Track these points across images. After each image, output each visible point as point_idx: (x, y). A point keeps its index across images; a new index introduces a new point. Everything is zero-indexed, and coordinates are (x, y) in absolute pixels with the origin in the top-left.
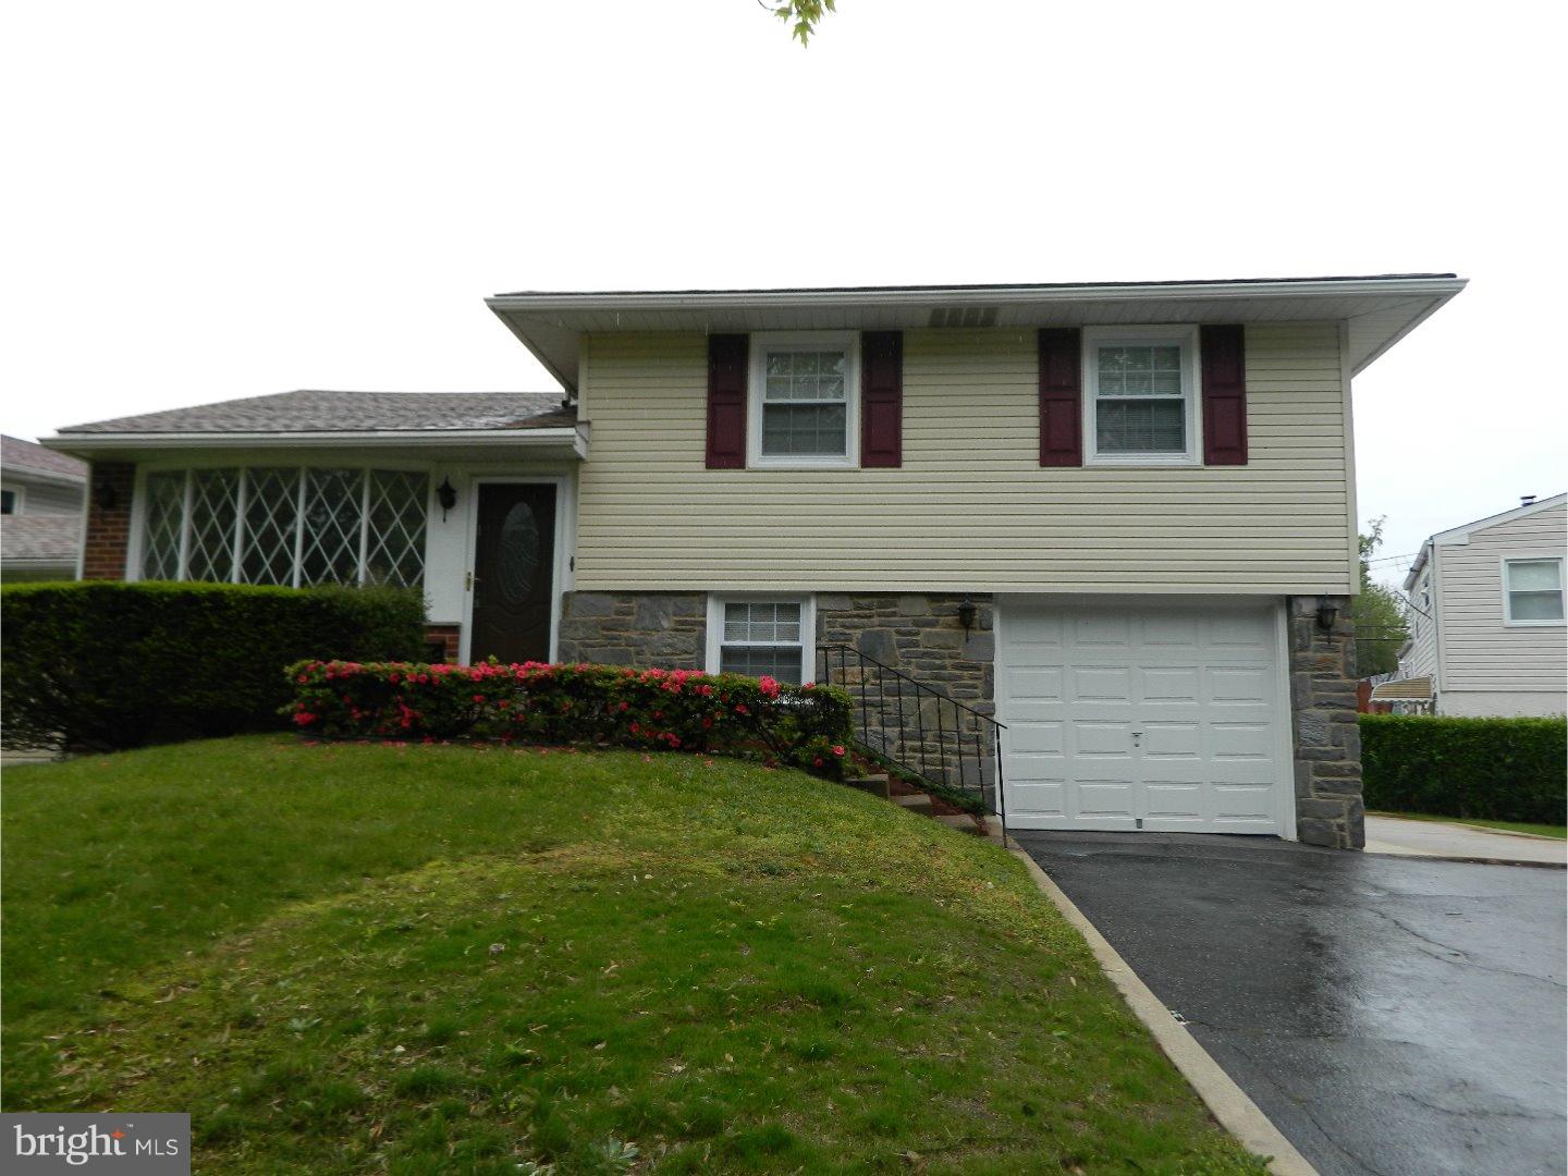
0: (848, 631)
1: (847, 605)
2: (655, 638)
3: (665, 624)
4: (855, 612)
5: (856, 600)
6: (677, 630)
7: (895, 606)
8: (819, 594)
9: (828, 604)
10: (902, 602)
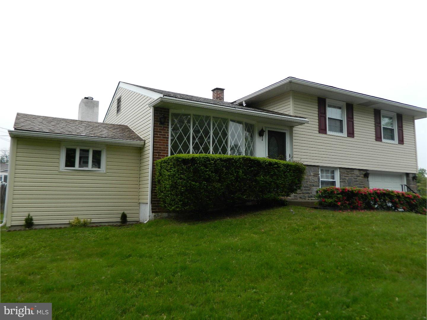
0: (345, 178)
1: (345, 171)
2: (310, 178)
3: (312, 174)
4: (346, 173)
5: (347, 170)
6: (314, 176)
7: (353, 172)
8: (340, 168)
9: (342, 170)
10: (355, 171)
